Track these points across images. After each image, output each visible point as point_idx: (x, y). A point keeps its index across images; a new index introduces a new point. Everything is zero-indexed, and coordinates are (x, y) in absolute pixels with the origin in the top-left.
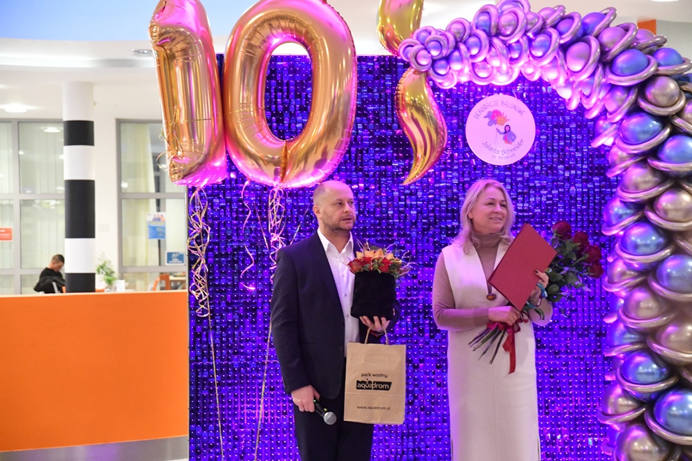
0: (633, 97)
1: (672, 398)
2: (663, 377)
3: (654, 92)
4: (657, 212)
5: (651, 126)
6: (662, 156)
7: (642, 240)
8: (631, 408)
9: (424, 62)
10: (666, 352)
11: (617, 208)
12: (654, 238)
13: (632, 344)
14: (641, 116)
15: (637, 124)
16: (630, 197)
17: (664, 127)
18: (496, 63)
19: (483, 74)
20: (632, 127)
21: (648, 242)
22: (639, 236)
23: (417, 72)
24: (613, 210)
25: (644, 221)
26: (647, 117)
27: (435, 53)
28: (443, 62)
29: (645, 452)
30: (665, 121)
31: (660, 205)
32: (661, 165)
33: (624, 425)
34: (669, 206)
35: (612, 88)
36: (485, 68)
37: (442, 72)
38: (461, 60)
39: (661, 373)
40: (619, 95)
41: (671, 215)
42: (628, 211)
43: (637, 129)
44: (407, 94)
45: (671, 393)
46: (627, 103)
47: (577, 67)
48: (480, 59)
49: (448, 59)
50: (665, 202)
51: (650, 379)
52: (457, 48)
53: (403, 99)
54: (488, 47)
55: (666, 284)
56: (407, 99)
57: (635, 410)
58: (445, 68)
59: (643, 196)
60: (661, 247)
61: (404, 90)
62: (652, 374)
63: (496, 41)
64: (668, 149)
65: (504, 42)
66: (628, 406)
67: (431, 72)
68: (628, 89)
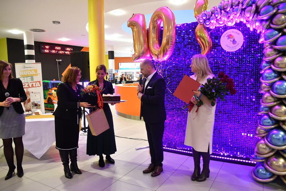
0: (268, 23)
1: (275, 132)
2: (273, 124)
3: (275, 20)
4: (275, 65)
5: (274, 33)
6: (277, 44)
7: (268, 75)
8: (264, 132)
9: (201, 21)
10: (274, 116)
11: (264, 64)
12: (273, 74)
13: (266, 111)
14: (271, 30)
15: (269, 33)
16: (267, 59)
17: (279, 33)
18: (223, 18)
19: (221, 23)
20: (267, 34)
21: (271, 76)
22: (268, 73)
23: (201, 25)
24: (263, 64)
25: (270, 68)
26: (273, 30)
27: (204, 18)
28: (208, 20)
29: (263, 148)
30: (280, 30)
31: (276, 62)
32: (277, 47)
33: (261, 138)
34: (279, 62)
35: (262, 21)
36: (221, 21)
37: (208, 23)
38: (213, 19)
39: (272, 123)
40: (264, 23)
41: (281, 66)
42: (268, 65)
43: (269, 35)
44: (198, 32)
45: (275, 130)
46: (266, 25)
47: (248, 15)
48: (219, 18)
49: (209, 19)
50: (278, 61)
51: (268, 124)
52: (212, 16)
53: (197, 34)
54: (220, 14)
55: (275, 92)
56: (198, 34)
57: (265, 133)
58: (208, 22)
59: (270, 58)
60: (276, 77)
61: (197, 31)
62: (269, 122)
63: (223, 11)
64: (279, 41)
65: (225, 11)
66: (263, 132)
67: (204, 24)
68: (266, 20)
